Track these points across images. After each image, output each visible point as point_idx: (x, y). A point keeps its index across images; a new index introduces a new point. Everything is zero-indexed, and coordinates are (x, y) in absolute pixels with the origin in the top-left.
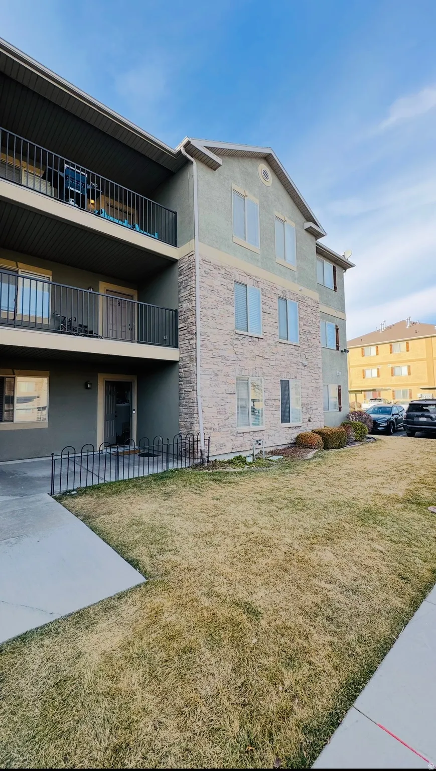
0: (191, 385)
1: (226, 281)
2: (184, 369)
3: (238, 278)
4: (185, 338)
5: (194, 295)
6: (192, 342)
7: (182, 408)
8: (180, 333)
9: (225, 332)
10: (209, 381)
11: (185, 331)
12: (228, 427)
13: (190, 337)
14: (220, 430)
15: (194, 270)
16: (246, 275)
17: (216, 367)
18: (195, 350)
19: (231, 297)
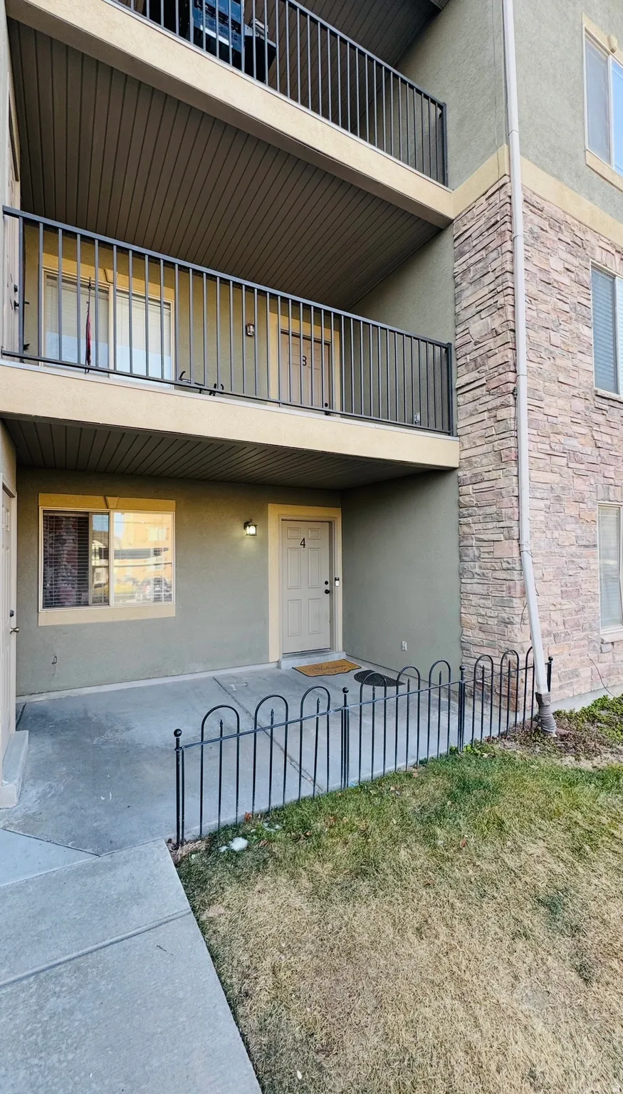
0: (501, 524)
1: (576, 262)
2: (476, 486)
3: (599, 256)
4: (478, 407)
5: (510, 291)
6: (502, 413)
7: (469, 581)
8: (461, 399)
9: (575, 392)
10: (543, 513)
11: (478, 392)
12: (584, 630)
13: (498, 402)
14: (567, 637)
15: (508, 226)
16: (613, 252)
17: (556, 478)
18: (514, 433)
19: (585, 302)
